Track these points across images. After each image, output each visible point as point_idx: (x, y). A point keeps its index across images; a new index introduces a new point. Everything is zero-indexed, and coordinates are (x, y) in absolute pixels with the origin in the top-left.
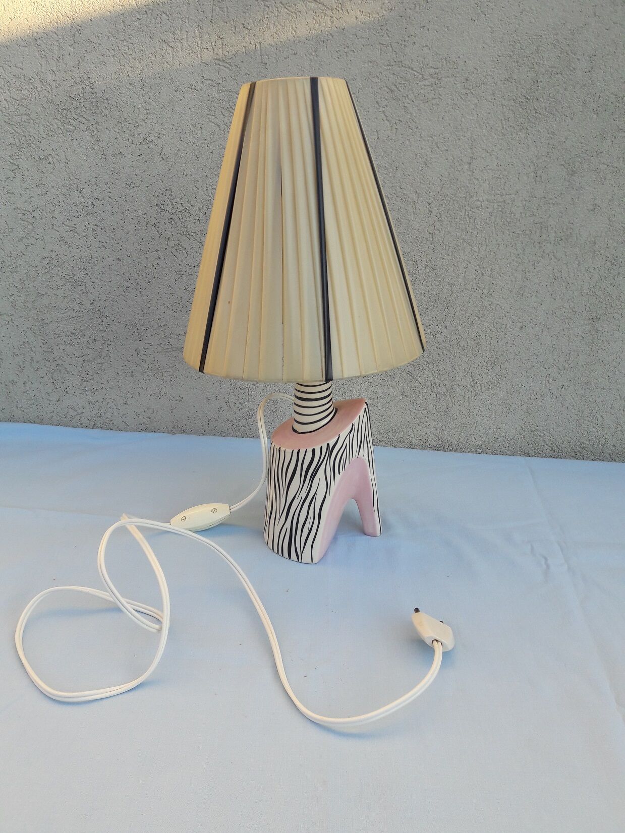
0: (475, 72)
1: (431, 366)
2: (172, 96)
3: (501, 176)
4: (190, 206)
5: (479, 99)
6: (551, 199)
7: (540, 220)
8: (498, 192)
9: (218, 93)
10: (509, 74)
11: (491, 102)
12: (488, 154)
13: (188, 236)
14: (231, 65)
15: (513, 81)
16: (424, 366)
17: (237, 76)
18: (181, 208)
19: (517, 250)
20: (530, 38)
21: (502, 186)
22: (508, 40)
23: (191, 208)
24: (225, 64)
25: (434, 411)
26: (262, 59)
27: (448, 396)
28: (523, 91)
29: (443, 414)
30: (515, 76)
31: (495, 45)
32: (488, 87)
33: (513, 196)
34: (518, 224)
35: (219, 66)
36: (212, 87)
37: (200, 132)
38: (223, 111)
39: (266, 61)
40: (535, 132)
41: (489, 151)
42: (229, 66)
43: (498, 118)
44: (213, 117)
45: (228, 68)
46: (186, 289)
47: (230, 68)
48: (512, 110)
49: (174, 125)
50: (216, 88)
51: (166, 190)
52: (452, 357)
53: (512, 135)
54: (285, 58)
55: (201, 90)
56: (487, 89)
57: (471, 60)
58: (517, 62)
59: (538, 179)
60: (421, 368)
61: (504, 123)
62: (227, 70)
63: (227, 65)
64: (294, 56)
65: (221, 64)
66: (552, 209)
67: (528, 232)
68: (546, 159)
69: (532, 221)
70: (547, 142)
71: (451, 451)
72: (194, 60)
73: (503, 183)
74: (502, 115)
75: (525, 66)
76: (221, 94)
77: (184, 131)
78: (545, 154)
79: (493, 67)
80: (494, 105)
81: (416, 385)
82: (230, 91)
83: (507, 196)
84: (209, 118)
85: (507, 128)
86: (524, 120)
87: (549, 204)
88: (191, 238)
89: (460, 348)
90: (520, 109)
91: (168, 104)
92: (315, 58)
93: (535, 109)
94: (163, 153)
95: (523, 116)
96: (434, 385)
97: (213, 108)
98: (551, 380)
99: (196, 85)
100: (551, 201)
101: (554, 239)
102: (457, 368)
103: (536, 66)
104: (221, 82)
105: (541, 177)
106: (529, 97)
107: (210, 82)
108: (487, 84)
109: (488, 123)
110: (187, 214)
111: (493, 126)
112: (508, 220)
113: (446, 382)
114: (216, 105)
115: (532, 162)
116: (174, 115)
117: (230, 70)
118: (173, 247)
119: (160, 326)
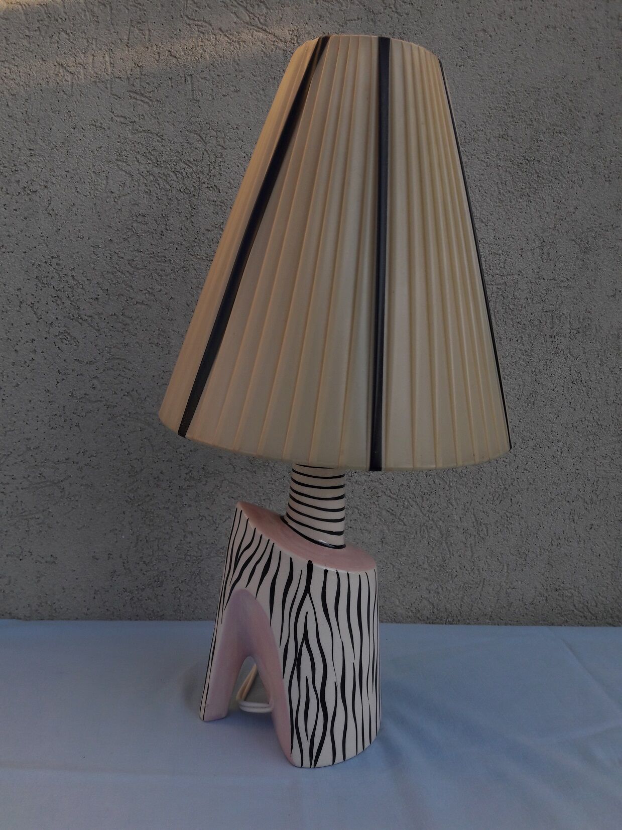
0: (464, 125)
1: (419, 500)
2: (68, 135)
3: (501, 252)
4: (85, 279)
5: (470, 157)
6: (562, 281)
7: (551, 308)
8: (498, 272)
9: (133, 134)
10: (504, 130)
11: (484, 162)
12: (483, 224)
13: (81, 321)
14: (151, 100)
15: (509, 138)
16: (410, 500)
17: (160, 113)
18: (72, 282)
19: (523, 345)
20: (526, 91)
21: (502, 265)
22: (500, 90)
23: (87, 282)
24: (143, 99)
25: (426, 566)
26: (193, 95)
27: (444, 544)
28: (521, 150)
29: (438, 569)
30: (511, 134)
31: (486, 96)
32: (480, 144)
33: (516, 276)
34: (524, 312)
35: (134, 100)
36: (124, 125)
37: (105, 182)
38: (138, 157)
39: (199, 98)
40: (538, 200)
41: (484, 221)
42: (148, 101)
43: (494, 181)
44: (124, 164)
45: (147, 103)
47: (150, 103)
48: (510, 173)
49: (68, 172)
50: (130, 128)
51: (52, 257)
52: (447, 488)
53: (511, 202)
54: (224, 96)
55: (109, 128)
56: (479, 146)
57: (457, 111)
58: (513, 117)
59: (545, 256)
60: (406, 503)
61: (500, 186)
62: (146, 106)
63: (147, 100)
64: (236, 93)
65: (138, 97)
66: (564, 294)
67: (536, 323)
68: (553, 233)
69: (541, 308)
70: (553, 212)
71: (450, 623)
72: (101, 90)
73: (502, 260)
74: (498, 178)
75: (522, 122)
76: (136, 136)
77: (83, 180)
78: (552, 226)
79: (485, 120)
80: (487, 166)
81: (400, 527)
82: (149, 131)
83: (509, 277)
84: (118, 165)
85: (505, 194)
86: (524, 185)
87: (561, 287)
88: (84, 323)
89: (457, 475)
90: (520, 173)
91: (61, 145)
92: (264, 98)
93: (536, 172)
94: (50, 208)
95: (522, 180)
96: (424, 528)
97: (124, 153)
99: (102, 121)
100: (563, 284)
101: (569, 331)
102: (454, 503)
103: (535, 123)
104: (137, 120)
105: (548, 254)
106: (529, 158)
107: (122, 119)
108: (478, 140)
109: (481, 186)
110: (80, 290)
111: (488, 190)
112: (512, 307)
113: (441, 523)
114: (128, 148)
115: (536, 235)
116: (69, 159)
117: (149, 106)
118: (56, 336)
119: (29, 449)
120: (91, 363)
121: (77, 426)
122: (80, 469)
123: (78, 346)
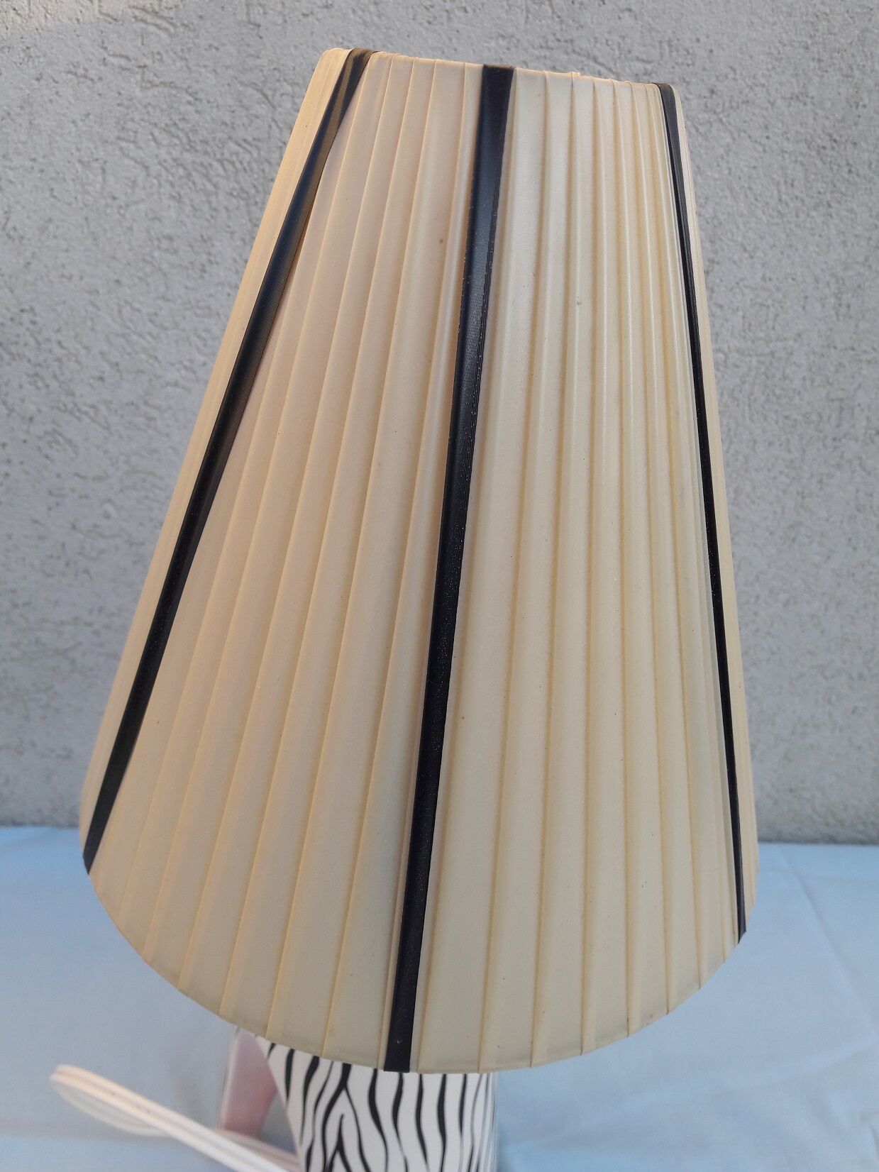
0: (731, 76)
2: (28, 92)
3: (770, 302)
4: (79, 346)
5: (736, 136)
6: (865, 352)
7: (841, 394)
8: (762, 335)
9: (143, 89)
10: (802, 85)
11: (760, 144)
12: (746, 255)
13: (78, 414)
14: (172, 24)
15: (809, 101)
17: (189, 50)
18: (58, 351)
19: (789, 451)
20: (848, 12)
21: (770, 323)
22: (804, 10)
23: (83, 352)
24: (158, 21)
26: (248, 14)
28: (827, 123)
30: (813, 91)
31: (775, 19)
32: (757, 111)
33: (791, 343)
34: (797, 400)
35: (143, 25)
36: (127, 73)
37: (100, 178)
38: (156, 133)
39: (259, 20)
40: (845, 213)
41: (748, 248)
42: (168, 26)
43: (773, 179)
44: (132, 146)
45: (166, 30)
46: (74, 527)
47: (172, 30)
48: (802, 164)
49: (34, 160)
50: (139, 77)
51: (22, 311)
53: (797, 216)
54: (305, 15)
55: (100, 79)
56: (754, 114)
57: (723, 49)
58: (820, 61)
59: (843, 310)
61: (783, 188)
62: (163, 35)
63: (164, 24)
64: (325, 10)
65: (149, 18)
66: (864, 372)
67: (814, 417)
68: (862, 270)
69: (824, 394)
70: (867, 235)
72: (82, 6)
73: (771, 316)
74: (780, 172)
75: (834, 70)
76: (150, 93)
77: (61, 175)
78: (861, 259)
79: (770, 66)
80: (765, 151)
82: (171, 85)
83: (779, 344)
84: (121, 149)
85: (789, 201)
86: (824, 185)
87: (861, 361)
88: (84, 417)
90: (819, 164)
91: (18, 110)
92: (376, 19)
93: (848, 164)
94: (9, 226)
95: (822, 177)
97: (130, 125)
98: (834, 698)
99: (87, 66)
100: (864, 357)
101: (863, 431)
103: (857, 73)
104: (148, 62)
105: (849, 306)
106: (838, 138)
107: (123, 62)
108: (753, 103)
109: (750, 189)
110: (72, 365)
111: (760, 195)
112: (778, 392)
114: (137, 118)
115: (834, 275)
116: (35, 137)
117: (171, 36)
118: (40, 438)
119: (15, 606)
120: (98, 479)
121: (87, 571)
122: (97, 633)
123: (76, 453)
